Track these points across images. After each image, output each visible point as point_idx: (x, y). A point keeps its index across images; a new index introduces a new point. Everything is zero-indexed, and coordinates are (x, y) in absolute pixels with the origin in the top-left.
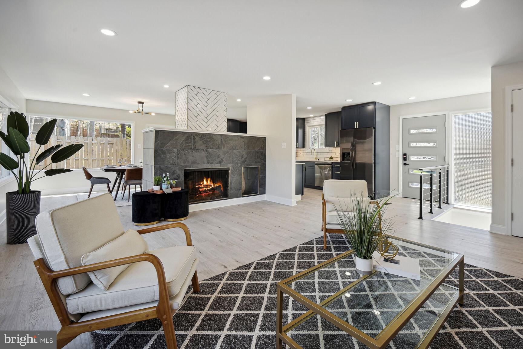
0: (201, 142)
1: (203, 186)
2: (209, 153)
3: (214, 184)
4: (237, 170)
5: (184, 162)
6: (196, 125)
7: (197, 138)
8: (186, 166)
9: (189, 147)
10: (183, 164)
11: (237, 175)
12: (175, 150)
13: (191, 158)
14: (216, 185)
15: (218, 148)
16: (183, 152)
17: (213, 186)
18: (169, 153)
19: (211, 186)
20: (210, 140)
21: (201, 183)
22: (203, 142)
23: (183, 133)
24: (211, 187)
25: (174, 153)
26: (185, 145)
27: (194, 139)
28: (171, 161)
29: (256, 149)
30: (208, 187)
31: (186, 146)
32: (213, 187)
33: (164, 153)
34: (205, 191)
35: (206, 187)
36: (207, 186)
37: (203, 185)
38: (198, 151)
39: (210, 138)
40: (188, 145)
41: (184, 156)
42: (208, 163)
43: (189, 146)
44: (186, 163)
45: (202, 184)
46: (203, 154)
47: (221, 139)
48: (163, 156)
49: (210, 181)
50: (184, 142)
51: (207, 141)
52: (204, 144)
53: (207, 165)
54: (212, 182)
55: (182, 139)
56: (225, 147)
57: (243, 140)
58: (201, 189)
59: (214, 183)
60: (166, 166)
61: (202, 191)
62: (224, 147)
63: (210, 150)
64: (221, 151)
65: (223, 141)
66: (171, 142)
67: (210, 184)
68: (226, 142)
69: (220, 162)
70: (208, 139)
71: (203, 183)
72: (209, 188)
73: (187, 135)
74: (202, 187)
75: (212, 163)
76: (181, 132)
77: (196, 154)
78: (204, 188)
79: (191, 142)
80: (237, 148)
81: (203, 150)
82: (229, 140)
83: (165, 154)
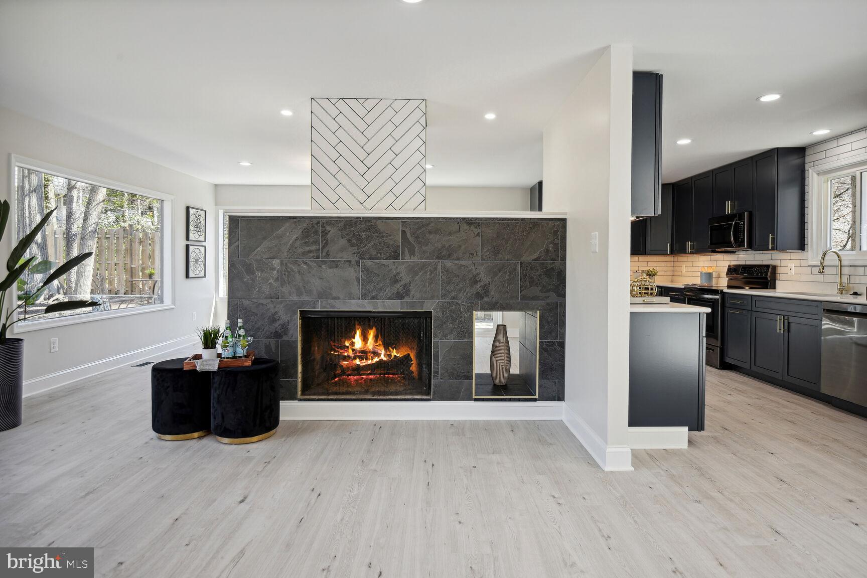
0: (343, 242)
1: (351, 353)
2: (366, 270)
3: (386, 348)
4: (454, 320)
5: (300, 294)
6: (334, 198)
7: (333, 231)
8: (303, 303)
9: (311, 255)
10: (295, 298)
11: (455, 333)
12: (276, 263)
13: (316, 284)
14: (394, 353)
15: (396, 256)
16: (295, 268)
17: (385, 356)
18: (262, 271)
19: (376, 354)
20: (368, 233)
21: (347, 344)
22: (349, 241)
23: (295, 220)
24: (376, 359)
25: (274, 269)
26: (300, 250)
27: (325, 233)
28: (266, 289)
29: (527, 258)
30: (367, 359)
31: (304, 253)
32: (385, 359)
33: (249, 270)
34: (358, 370)
35: (361, 358)
36: (363, 354)
37: (353, 350)
38: (335, 265)
39: (369, 229)
40: (307, 249)
41: (298, 277)
42: (364, 296)
43: (310, 252)
44: (305, 294)
45: (348, 347)
46: (351, 273)
47: (404, 232)
48: (247, 278)
49: (376, 338)
50: (298, 243)
51: (359, 239)
52: (352, 245)
53: (360, 301)
54: (380, 342)
55: (293, 235)
56: (417, 254)
57: (476, 231)
58: (346, 363)
59: (387, 346)
60: (255, 301)
61: (348, 368)
62: (412, 253)
63: (369, 263)
64: (403, 263)
65: (409, 235)
66: (266, 244)
67: (374, 347)
68: (417, 238)
69: (399, 296)
70: (364, 231)
71: (353, 344)
72: (370, 362)
73: (305, 225)
74: (349, 356)
75: (374, 298)
76: (290, 217)
77: (329, 272)
78: (355, 358)
79: (316, 242)
80: (455, 256)
81: (350, 262)
82: (430, 233)
83: (253, 273)
